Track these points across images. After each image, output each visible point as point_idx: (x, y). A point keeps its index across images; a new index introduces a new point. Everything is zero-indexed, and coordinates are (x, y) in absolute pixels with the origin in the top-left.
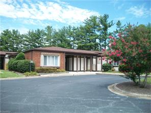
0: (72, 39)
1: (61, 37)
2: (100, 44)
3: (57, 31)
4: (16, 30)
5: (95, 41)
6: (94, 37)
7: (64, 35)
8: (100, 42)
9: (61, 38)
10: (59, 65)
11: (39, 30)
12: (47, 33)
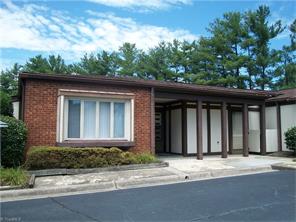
0: (181, 70)
1: (157, 67)
2: (250, 80)
3: (147, 53)
4: (56, 57)
5: (238, 72)
6: (236, 63)
7: (162, 62)
8: (250, 75)
9: (155, 70)
11: (105, 53)
12: (123, 59)
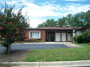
4: (52, 19)
10: (40, 38)
